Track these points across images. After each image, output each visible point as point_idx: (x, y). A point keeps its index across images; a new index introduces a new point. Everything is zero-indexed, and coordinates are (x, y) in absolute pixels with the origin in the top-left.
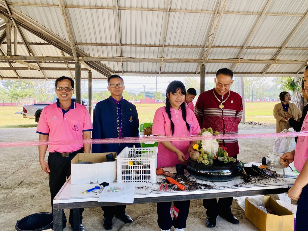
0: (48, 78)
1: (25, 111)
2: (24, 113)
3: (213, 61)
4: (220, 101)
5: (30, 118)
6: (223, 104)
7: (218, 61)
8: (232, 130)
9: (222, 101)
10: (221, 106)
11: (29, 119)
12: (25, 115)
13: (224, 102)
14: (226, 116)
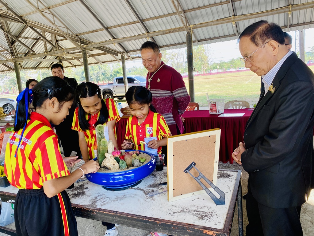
3: (200, 25)
7: (206, 24)
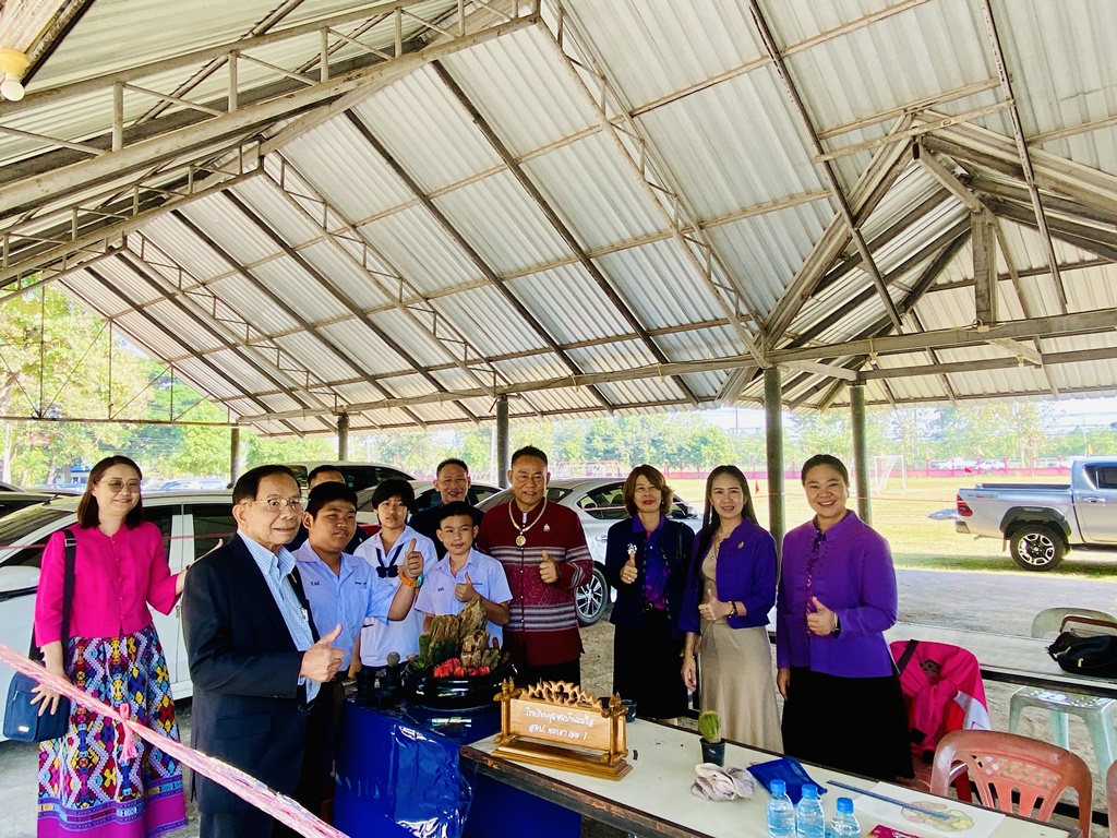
0: (1061, 391)
1: (964, 510)
2: (962, 518)
4: (518, 527)
5: (980, 536)
6: (525, 534)
8: (544, 600)
9: (522, 528)
10: (521, 541)
11: (975, 539)
12: (962, 524)
13: (527, 529)
14: (529, 565)
